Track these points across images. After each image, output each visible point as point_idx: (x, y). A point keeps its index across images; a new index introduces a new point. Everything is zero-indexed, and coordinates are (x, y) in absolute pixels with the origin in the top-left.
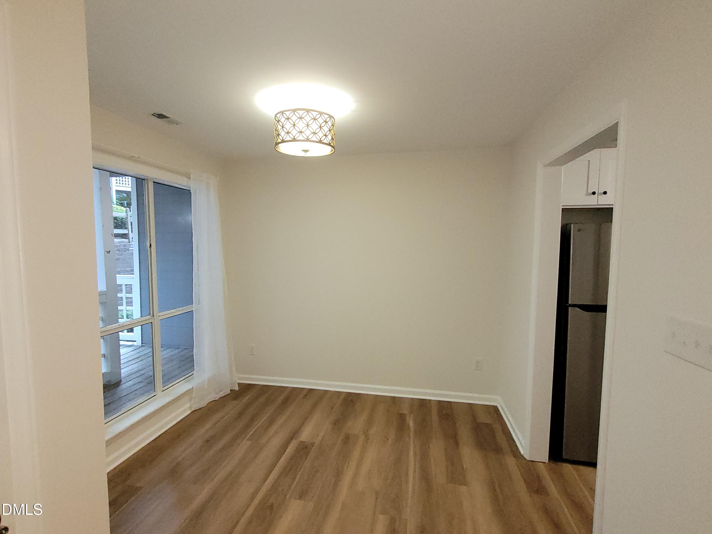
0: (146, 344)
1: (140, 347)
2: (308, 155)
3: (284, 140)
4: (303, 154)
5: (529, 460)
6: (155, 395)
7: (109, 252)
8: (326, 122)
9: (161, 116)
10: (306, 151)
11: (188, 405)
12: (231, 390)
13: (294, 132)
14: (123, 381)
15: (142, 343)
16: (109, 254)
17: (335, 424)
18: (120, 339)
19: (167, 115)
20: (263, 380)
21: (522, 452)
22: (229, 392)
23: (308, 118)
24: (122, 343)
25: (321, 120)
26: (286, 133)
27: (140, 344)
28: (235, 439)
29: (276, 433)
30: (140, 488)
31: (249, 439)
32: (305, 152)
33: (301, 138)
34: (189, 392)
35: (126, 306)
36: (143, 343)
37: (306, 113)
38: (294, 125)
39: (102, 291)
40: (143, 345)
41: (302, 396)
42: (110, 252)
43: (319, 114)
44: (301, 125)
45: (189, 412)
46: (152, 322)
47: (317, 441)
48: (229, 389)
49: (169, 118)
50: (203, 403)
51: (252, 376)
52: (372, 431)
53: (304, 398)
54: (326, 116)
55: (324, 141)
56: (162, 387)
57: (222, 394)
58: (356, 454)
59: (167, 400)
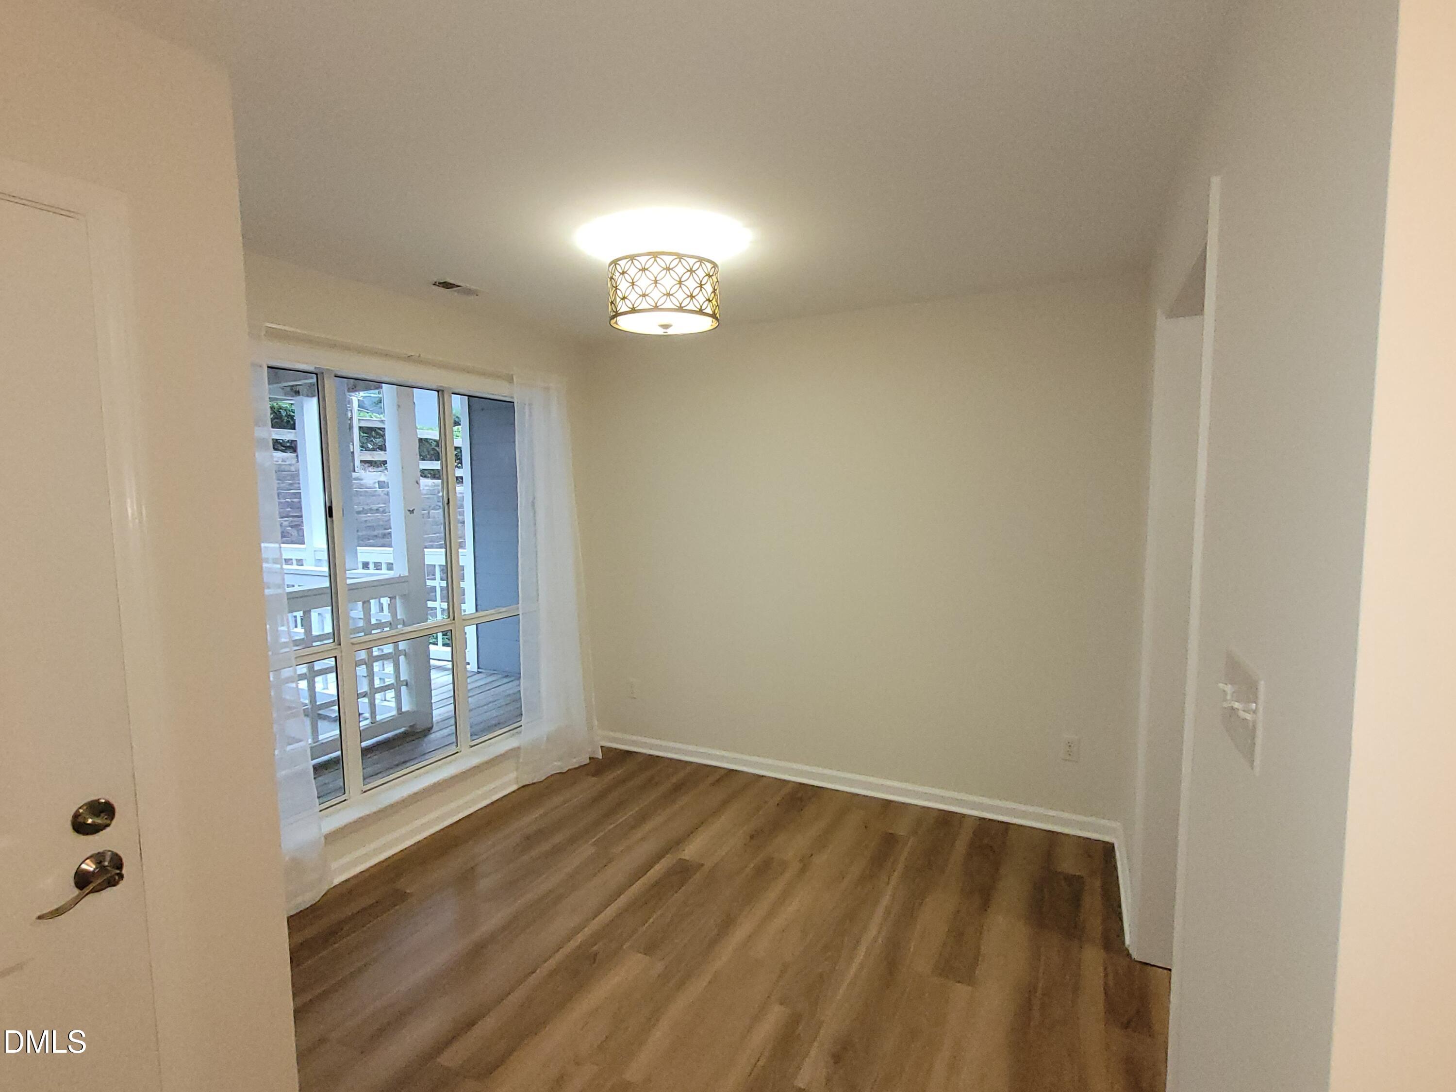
0: (485, 669)
1: (474, 673)
2: (670, 332)
3: (619, 312)
4: (660, 331)
5: (1137, 959)
6: (457, 752)
7: (412, 512)
8: (691, 271)
9: (447, 285)
10: (666, 326)
11: (513, 775)
12: (590, 758)
13: (633, 297)
14: (435, 728)
15: (478, 668)
16: (412, 514)
17: (752, 837)
18: (431, 657)
19: (459, 284)
20: (672, 750)
21: (1127, 942)
22: (588, 761)
23: (655, 269)
24: (432, 662)
25: (680, 270)
26: (626, 298)
27: (476, 670)
28: (573, 840)
29: (643, 839)
30: (411, 894)
31: (594, 844)
32: (664, 329)
33: (645, 306)
34: (514, 752)
35: (441, 602)
36: (480, 666)
37: (653, 259)
38: (633, 284)
39: (402, 575)
40: (480, 670)
41: (711, 779)
42: (415, 512)
43: (676, 258)
44: (644, 283)
45: (514, 787)
46: (451, 630)
47: (709, 864)
48: (588, 756)
49: (459, 286)
50: (539, 777)
51: (634, 738)
52: (821, 860)
53: (713, 784)
54: (692, 261)
55: (689, 307)
56: (469, 740)
57: (574, 763)
58: (772, 894)
59: (475, 761)
